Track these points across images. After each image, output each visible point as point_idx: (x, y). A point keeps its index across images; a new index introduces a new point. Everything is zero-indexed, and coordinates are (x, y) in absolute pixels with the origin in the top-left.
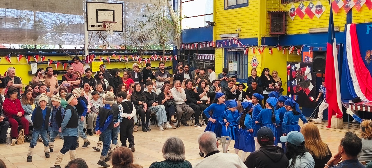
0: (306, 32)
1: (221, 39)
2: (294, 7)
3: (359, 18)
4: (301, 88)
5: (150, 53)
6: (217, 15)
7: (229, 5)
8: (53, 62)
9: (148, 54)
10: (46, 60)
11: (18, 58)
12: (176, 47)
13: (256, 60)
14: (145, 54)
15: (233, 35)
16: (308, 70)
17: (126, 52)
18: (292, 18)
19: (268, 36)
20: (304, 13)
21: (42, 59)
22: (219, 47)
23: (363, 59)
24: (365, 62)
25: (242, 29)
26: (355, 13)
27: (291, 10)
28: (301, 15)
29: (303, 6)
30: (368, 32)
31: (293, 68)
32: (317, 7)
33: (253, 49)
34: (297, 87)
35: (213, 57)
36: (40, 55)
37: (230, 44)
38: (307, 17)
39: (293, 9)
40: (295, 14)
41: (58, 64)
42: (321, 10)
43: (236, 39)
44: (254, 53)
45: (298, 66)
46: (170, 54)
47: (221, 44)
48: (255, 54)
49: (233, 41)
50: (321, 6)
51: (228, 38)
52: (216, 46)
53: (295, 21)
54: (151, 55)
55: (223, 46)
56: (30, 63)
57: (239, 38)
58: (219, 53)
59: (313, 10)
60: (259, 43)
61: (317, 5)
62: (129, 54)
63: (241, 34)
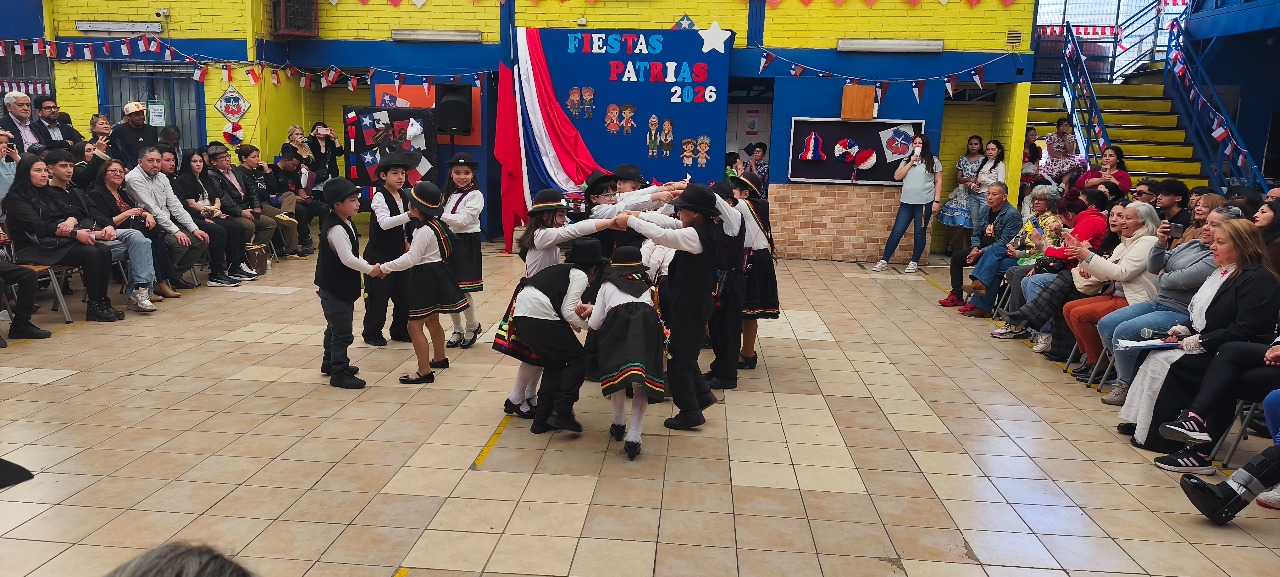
3: (534, 17)
15: (142, 28)
16: (414, 128)
23: (564, 106)
24: (568, 112)
25: (173, 13)
30: (571, 49)
31: (367, 121)
33: (229, 69)
37: (125, 50)
43: (153, 39)
44: (230, 79)
45: (383, 117)
47: (87, 52)
48: (235, 83)
51: (116, 35)
52: (62, 55)
57: (165, 36)
58: (74, 75)
60: (251, 55)
63: (171, 26)
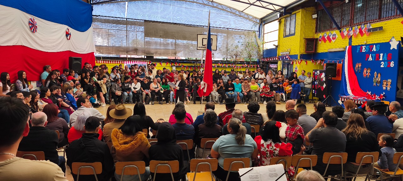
0: (326, 51)
1: (281, 55)
2: (321, 35)
3: (356, 42)
4: (319, 86)
5: (242, 63)
6: (280, 41)
7: (286, 35)
8: (184, 66)
9: (240, 64)
10: (180, 65)
11: (166, 64)
12: (259, 60)
13: (297, 68)
14: (238, 64)
15: (287, 53)
16: (323, 75)
17: (226, 62)
18: (320, 42)
19: (305, 53)
20: (327, 39)
21: (178, 65)
22: (280, 60)
23: (354, 69)
24: (355, 71)
25: (291, 49)
26: (353, 38)
28: (325, 41)
29: (326, 35)
30: (358, 52)
31: (316, 73)
32: (333, 35)
33: (296, 61)
34: (317, 85)
35: (277, 66)
36: (178, 62)
38: (328, 41)
40: (321, 40)
41: (187, 67)
42: (335, 37)
45: (318, 72)
46: (255, 64)
48: (297, 64)
49: (286, 56)
50: (335, 35)
53: (321, 44)
54: (242, 64)
56: (172, 66)
58: (280, 63)
59: (331, 37)
60: (299, 58)
61: (333, 34)
62: (228, 63)
63: (291, 52)
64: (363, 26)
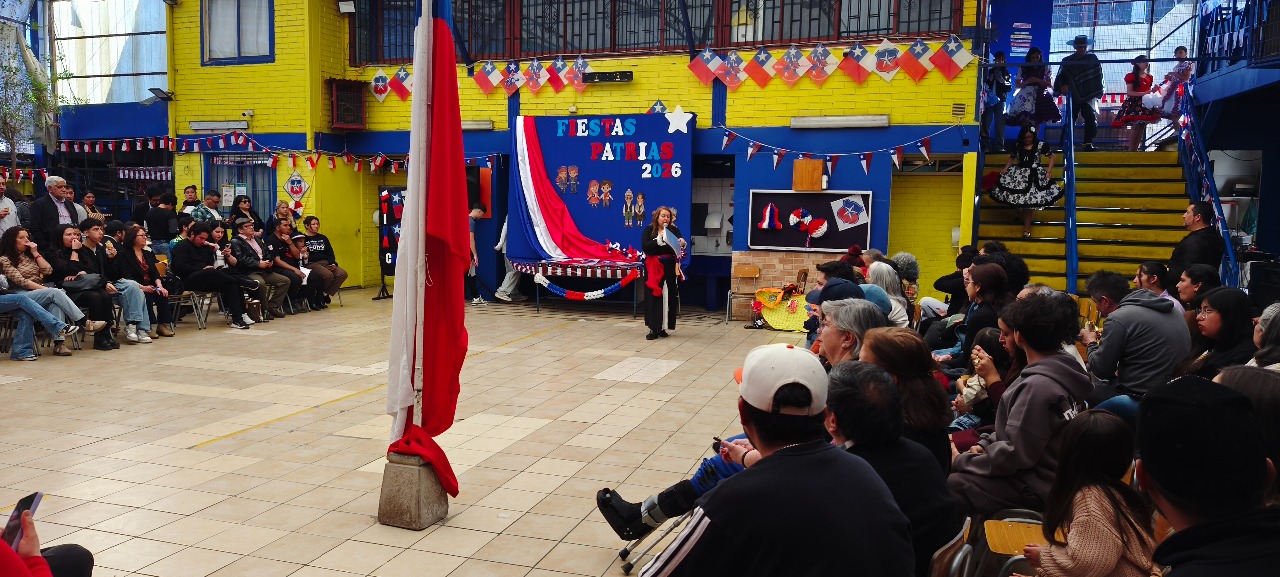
1: (195, 133)
2: (384, 75)
3: (534, 107)
6: (178, 77)
7: (215, 56)
12: (44, 148)
13: (299, 182)
15: (232, 125)
18: (379, 98)
19: (325, 131)
22: (190, 150)
23: (553, 183)
25: (256, 112)
26: (525, 97)
27: (377, 80)
28: (403, 94)
29: (407, 75)
30: (560, 134)
31: (396, 198)
33: (294, 157)
35: (167, 174)
37: (221, 144)
39: (383, 79)
40: (386, 89)
43: (241, 134)
44: (294, 165)
46: (28, 165)
47: (196, 146)
48: (298, 171)
49: (233, 138)
51: (216, 132)
52: (179, 149)
53: (386, 104)
55: (202, 147)
57: (250, 131)
58: (187, 164)
60: (310, 145)
63: (255, 124)
64: (559, 64)
